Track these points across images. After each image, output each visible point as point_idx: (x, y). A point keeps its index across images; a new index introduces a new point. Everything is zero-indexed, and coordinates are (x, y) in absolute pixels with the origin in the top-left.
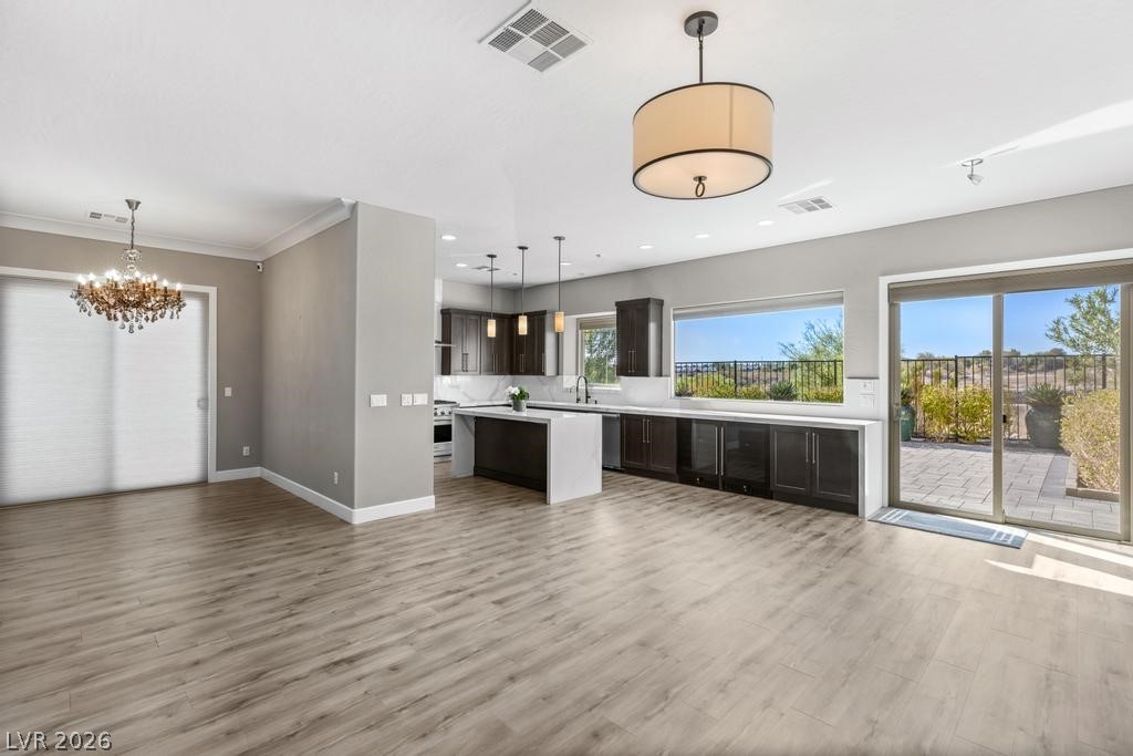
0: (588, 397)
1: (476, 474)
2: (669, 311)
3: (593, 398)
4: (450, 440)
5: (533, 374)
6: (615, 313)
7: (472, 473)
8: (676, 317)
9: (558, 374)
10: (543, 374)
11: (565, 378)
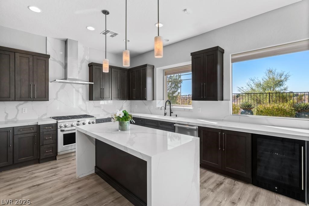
0: (171, 112)
1: (96, 173)
2: (227, 58)
3: (175, 113)
4: (75, 142)
5: (140, 100)
6: (190, 63)
7: (94, 172)
8: (234, 61)
9: (153, 100)
10: (145, 99)
11: (157, 101)
